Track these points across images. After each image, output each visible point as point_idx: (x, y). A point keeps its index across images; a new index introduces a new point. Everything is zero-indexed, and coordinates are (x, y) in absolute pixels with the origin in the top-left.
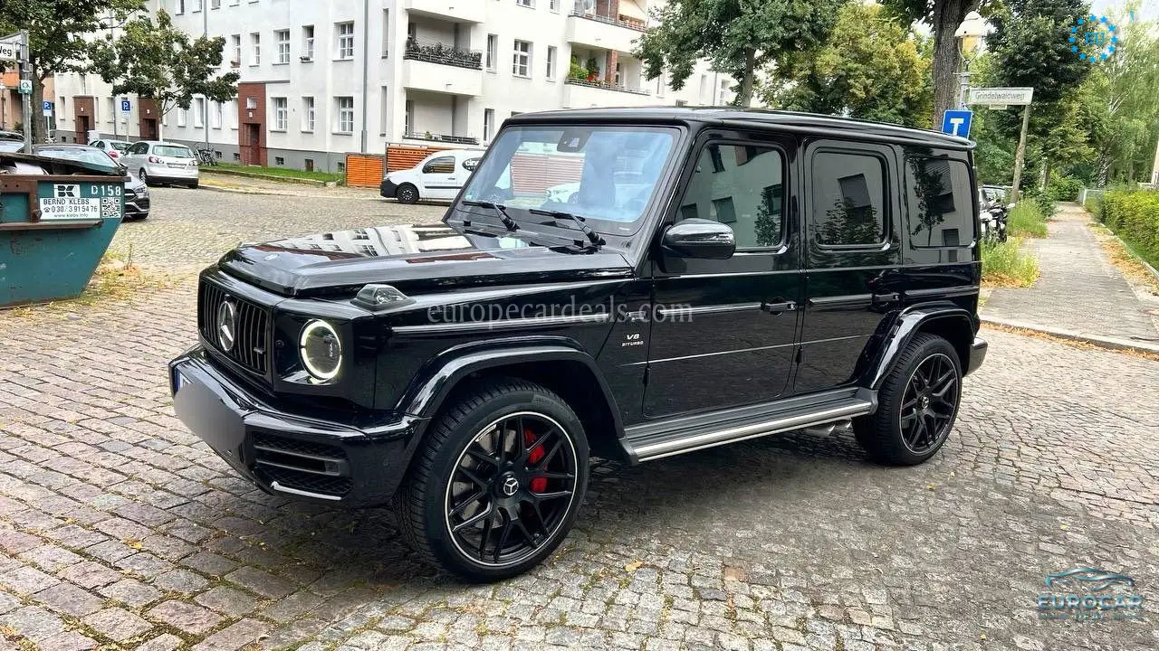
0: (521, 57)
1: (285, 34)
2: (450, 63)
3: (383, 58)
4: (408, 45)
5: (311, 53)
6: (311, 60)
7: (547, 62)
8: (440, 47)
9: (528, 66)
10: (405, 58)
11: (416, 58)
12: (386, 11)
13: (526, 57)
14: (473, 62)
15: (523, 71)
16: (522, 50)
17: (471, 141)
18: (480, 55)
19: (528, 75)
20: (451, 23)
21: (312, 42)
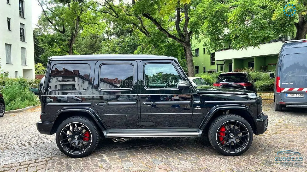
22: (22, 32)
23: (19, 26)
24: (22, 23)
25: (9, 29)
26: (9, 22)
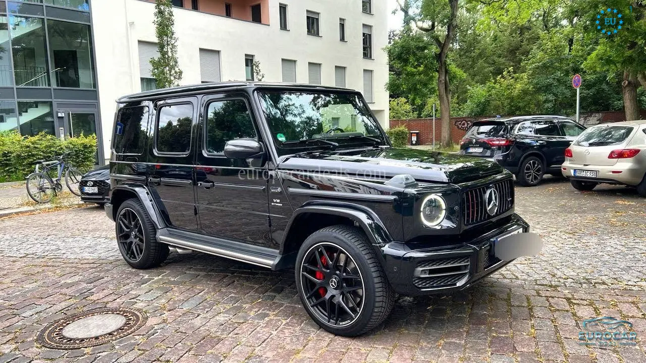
22: (367, 41)
23: (361, 31)
24: (365, 23)
25: (342, 39)
26: (342, 26)
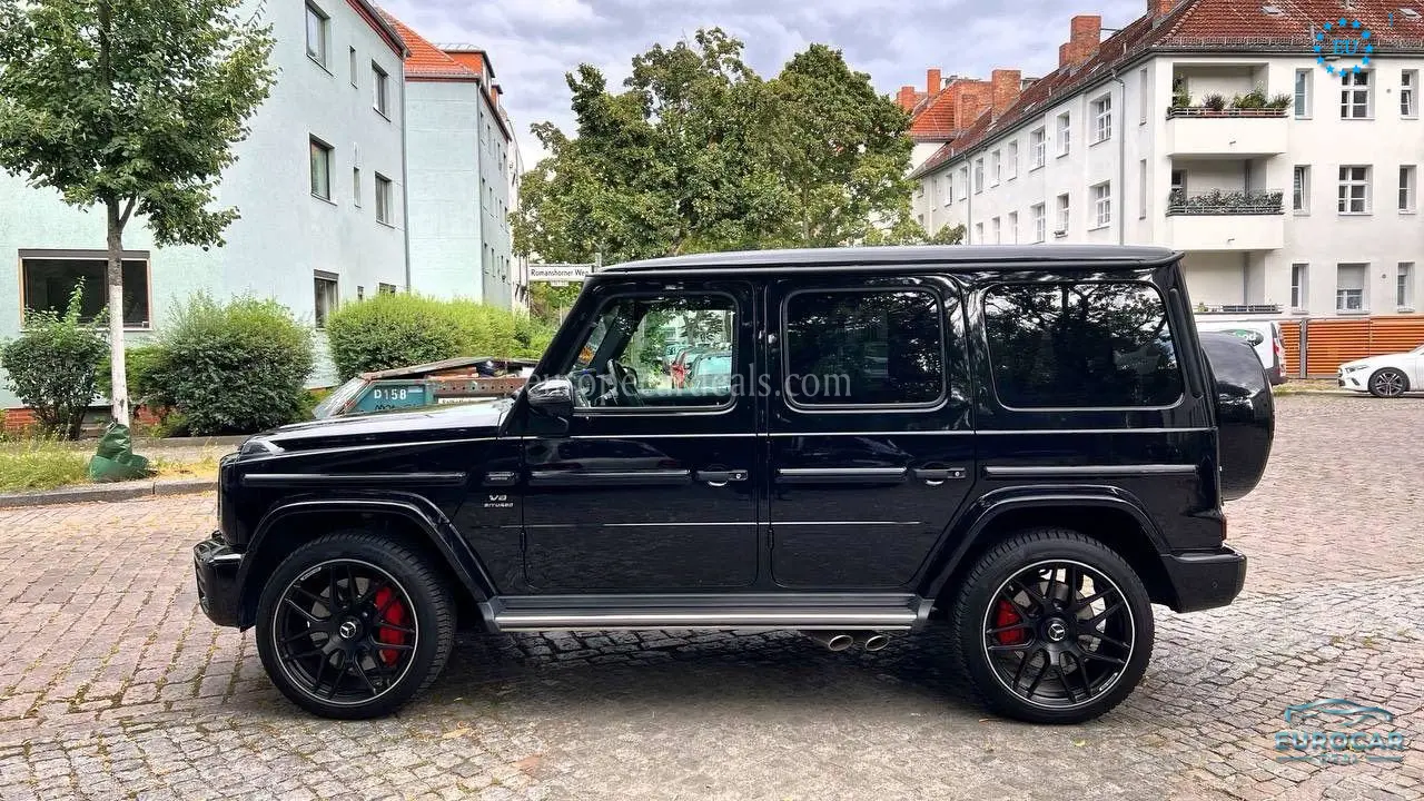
0: (1354, 188)
1: (1040, 208)
2: (1233, 212)
3: (1141, 219)
4: (1172, 198)
5: (1067, 226)
6: (1066, 233)
7: (1398, 188)
8: (1218, 195)
9: (1366, 198)
10: (1167, 215)
11: (1182, 213)
12: (1144, 162)
13: (1362, 187)
14: (1273, 205)
15: (1357, 206)
16: (1353, 178)
17: (1271, 309)
18: (1280, 196)
19: (1366, 210)
20: (1238, 161)
21: (1067, 213)
